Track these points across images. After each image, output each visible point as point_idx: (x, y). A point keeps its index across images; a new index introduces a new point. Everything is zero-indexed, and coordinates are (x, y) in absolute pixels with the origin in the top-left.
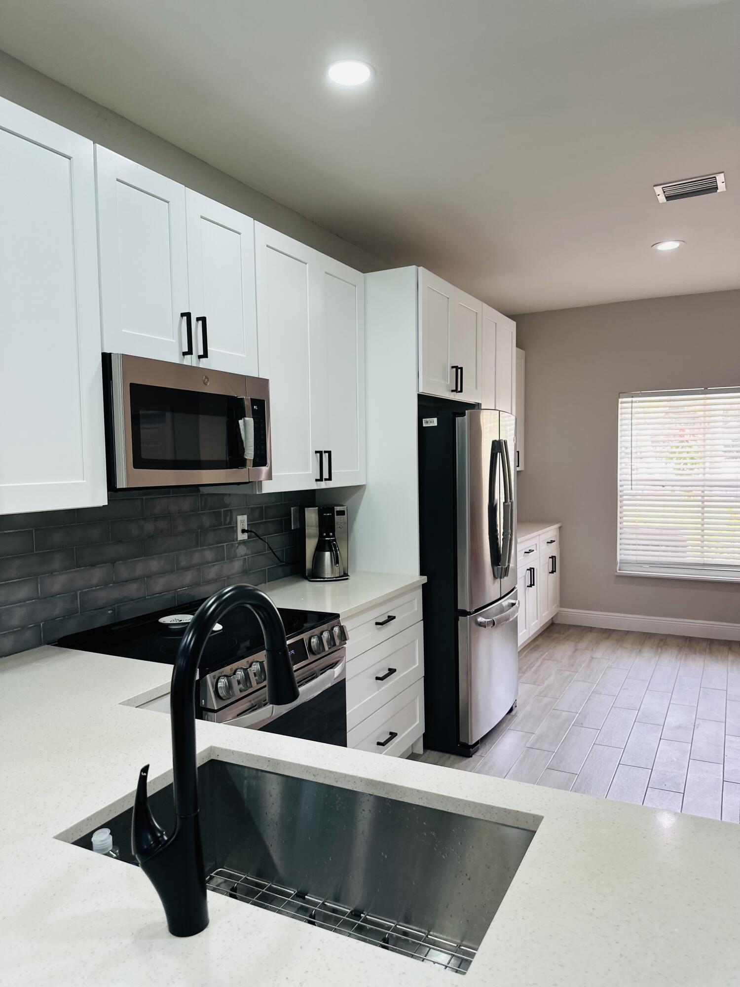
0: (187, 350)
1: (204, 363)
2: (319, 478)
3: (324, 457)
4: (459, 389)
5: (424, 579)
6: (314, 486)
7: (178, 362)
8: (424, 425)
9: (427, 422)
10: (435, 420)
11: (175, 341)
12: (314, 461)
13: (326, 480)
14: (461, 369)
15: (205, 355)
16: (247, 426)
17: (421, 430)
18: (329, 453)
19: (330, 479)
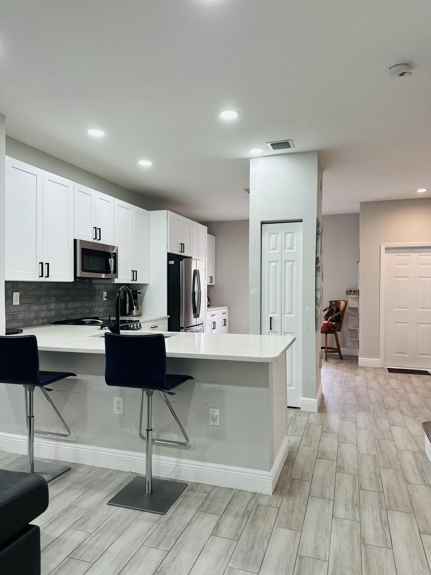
0: (95, 238)
1: (99, 242)
2: (132, 279)
3: (134, 273)
4: (183, 251)
5: (169, 316)
6: (131, 282)
7: (92, 241)
8: (170, 263)
9: (170, 262)
10: (173, 262)
11: (91, 235)
12: (131, 274)
13: (135, 280)
14: (184, 244)
15: (100, 239)
16: (111, 261)
17: (169, 265)
18: (136, 271)
19: (136, 280)
